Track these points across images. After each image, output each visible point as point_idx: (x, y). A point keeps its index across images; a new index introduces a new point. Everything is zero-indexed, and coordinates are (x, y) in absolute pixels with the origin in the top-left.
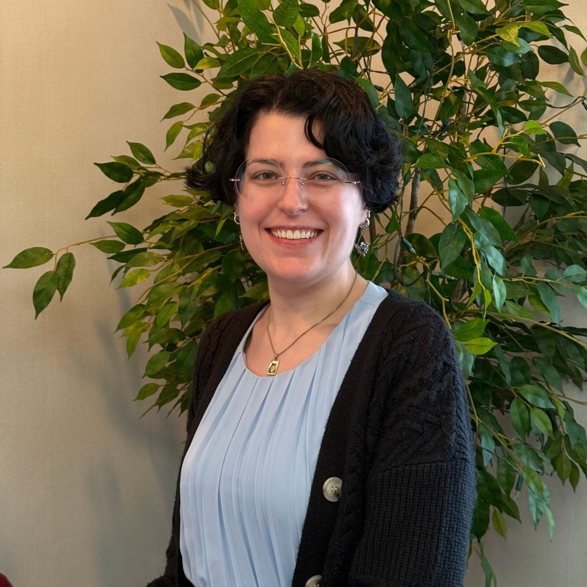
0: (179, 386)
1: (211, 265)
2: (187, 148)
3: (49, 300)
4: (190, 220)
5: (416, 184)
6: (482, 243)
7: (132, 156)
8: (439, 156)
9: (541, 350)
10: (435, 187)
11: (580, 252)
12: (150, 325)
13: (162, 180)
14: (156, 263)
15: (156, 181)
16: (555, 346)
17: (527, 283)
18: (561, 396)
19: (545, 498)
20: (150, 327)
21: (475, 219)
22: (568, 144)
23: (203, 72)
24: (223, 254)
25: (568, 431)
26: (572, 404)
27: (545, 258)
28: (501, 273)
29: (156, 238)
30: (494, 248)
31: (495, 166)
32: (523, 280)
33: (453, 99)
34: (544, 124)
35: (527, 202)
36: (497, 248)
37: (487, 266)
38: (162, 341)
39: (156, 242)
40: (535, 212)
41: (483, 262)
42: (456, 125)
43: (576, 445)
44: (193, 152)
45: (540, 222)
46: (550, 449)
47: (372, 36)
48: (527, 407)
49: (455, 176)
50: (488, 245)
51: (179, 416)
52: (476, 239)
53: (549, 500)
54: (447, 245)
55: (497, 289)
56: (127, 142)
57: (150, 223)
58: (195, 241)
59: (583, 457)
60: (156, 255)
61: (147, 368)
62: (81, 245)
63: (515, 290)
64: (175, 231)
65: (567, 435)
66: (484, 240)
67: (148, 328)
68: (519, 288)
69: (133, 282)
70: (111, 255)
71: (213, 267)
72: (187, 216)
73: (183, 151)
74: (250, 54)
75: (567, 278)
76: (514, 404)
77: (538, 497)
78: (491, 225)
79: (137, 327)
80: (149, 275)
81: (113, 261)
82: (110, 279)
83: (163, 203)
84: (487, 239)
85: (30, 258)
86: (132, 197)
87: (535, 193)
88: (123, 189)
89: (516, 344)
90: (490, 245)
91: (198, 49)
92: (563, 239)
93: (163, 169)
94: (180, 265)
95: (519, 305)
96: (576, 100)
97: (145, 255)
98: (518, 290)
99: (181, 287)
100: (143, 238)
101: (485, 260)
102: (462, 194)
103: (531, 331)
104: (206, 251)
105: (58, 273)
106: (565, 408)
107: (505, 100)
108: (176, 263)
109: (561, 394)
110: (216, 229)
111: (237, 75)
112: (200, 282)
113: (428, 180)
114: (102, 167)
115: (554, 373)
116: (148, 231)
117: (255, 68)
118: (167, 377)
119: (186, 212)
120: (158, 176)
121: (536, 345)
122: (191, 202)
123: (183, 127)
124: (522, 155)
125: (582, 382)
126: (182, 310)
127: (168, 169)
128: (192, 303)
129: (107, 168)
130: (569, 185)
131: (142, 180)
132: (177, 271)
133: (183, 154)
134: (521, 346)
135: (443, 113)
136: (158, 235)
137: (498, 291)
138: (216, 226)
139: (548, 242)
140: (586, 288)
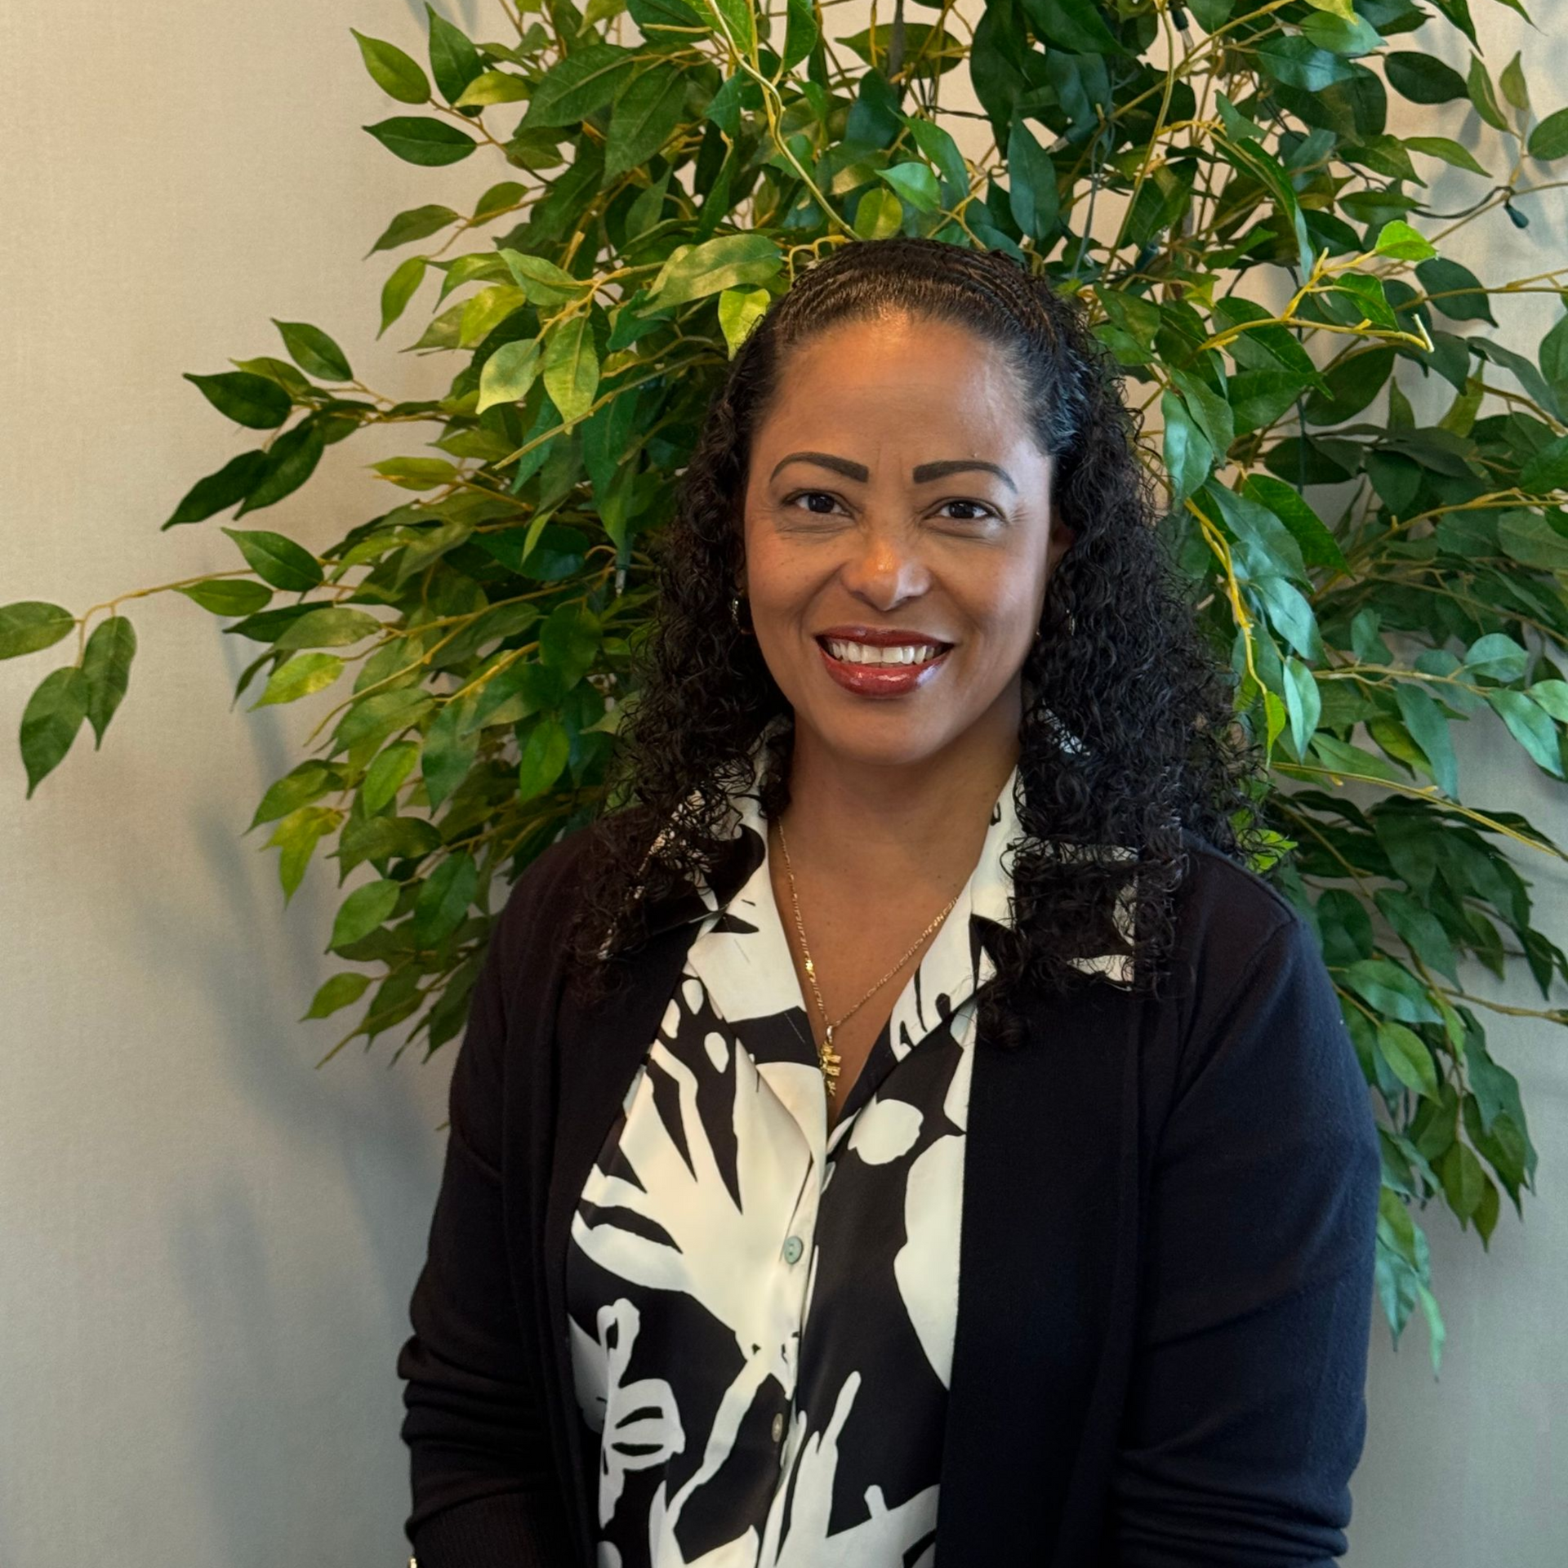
0: (424, 982)
1: (508, 644)
2: (439, 319)
3: (65, 745)
4: (448, 523)
6: (1253, 572)
7: (285, 357)
8: (1134, 332)
9: (1400, 872)
12: (342, 817)
13: (370, 422)
14: (360, 638)
15: (356, 425)
17: (1367, 685)
18: (1451, 993)
19: (1419, 1265)
20: (344, 823)
21: (1232, 506)
22: (1465, 318)
23: (482, 116)
24: (544, 614)
25: (1473, 1084)
26: (1482, 1016)
27: (1402, 628)
28: (1304, 653)
29: (356, 575)
30: (1287, 584)
31: (1284, 364)
32: (1356, 677)
33: (1167, 182)
35: (1360, 471)
36: (1293, 583)
37: (1268, 631)
38: (377, 853)
39: (356, 584)
40: (1381, 498)
41: (1257, 620)
42: (1174, 258)
43: (1496, 1122)
44: (458, 330)
45: (1398, 522)
46: (1426, 1133)
47: (942, 21)
48: (1369, 1021)
50: (1268, 577)
51: (425, 1061)
52: (1237, 559)
53: (1428, 1268)
55: (1297, 695)
56: (274, 321)
57: (340, 538)
58: (463, 583)
59: (1515, 1153)
60: (357, 617)
61: (337, 927)
62: (152, 595)
63: (1336, 704)
64: (408, 554)
65: (1471, 1097)
66: (1258, 562)
67: (339, 823)
68: (1347, 698)
69: (295, 691)
70: (235, 621)
71: (515, 647)
72: (440, 514)
73: (430, 330)
74: (610, 63)
75: (1474, 669)
77: (1402, 1263)
78: (1276, 522)
79: (307, 820)
80: (340, 670)
81: (239, 638)
82: (232, 691)
83: (377, 477)
84: (1267, 561)
85: (11, 633)
86: (288, 468)
87: (1380, 448)
88: (265, 446)
89: (1332, 855)
90: (1273, 576)
91: (466, 49)
92: (1453, 575)
93: (372, 394)
94: (424, 642)
95: (1347, 744)
96: (1490, 196)
97: (330, 617)
98: (1343, 703)
99: (430, 701)
100: (320, 576)
101: (1262, 616)
102: (1198, 433)
103: (1369, 822)
104: (495, 605)
105: (88, 671)
106: (1465, 1026)
107: (1305, 191)
108: (414, 638)
109: (1454, 989)
110: (522, 545)
111: (574, 121)
112: (480, 690)
114: (206, 384)
115: (1430, 931)
116: (336, 558)
117: (623, 102)
118: (389, 956)
119: (440, 504)
120: (361, 411)
121: (1384, 857)
122: (454, 476)
123: (429, 268)
124: (1367, 322)
125: (1502, 958)
126: (431, 765)
127: (388, 395)
128: (460, 744)
129: (219, 390)
130: (1470, 426)
131: (315, 422)
132: (418, 656)
133: (430, 337)
134: (1344, 862)
135: (1142, 222)
136: (360, 567)
137: (1299, 700)
138: (522, 535)
139: (1414, 582)
140: (1529, 696)
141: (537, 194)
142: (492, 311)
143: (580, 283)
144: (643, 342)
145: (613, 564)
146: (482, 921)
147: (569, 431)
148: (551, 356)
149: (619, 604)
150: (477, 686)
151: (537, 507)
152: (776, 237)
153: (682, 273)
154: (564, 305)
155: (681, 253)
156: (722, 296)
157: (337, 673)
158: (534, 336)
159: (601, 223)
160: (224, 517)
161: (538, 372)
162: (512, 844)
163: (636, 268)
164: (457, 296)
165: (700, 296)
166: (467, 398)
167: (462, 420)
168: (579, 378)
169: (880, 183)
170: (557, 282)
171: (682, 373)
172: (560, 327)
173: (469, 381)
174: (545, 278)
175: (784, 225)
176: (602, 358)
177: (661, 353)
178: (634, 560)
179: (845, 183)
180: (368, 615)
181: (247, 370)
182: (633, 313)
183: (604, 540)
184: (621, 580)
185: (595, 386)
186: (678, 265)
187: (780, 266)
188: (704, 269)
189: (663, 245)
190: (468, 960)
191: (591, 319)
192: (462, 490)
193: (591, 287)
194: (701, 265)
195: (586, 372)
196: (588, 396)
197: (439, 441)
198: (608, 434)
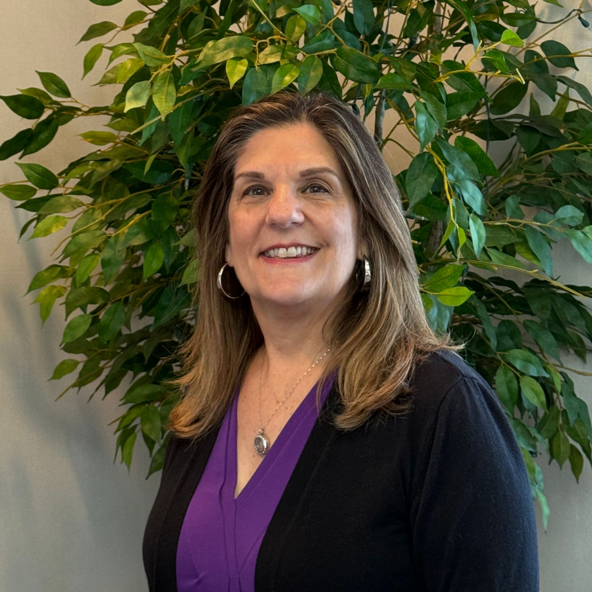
0: (102, 363)
1: (139, 211)
2: (108, 72)
4: (113, 159)
5: (380, 112)
6: (457, 178)
7: (42, 87)
8: (405, 75)
9: (534, 312)
10: (402, 115)
11: (578, 195)
12: (67, 290)
13: (79, 116)
14: (75, 209)
15: (72, 117)
16: (550, 307)
17: (513, 228)
18: (557, 366)
19: (538, 482)
20: (68, 292)
21: (447, 149)
22: (564, 67)
24: (154, 198)
25: (565, 404)
26: (571, 375)
27: (538, 205)
28: (479, 213)
29: (73, 182)
30: (471, 183)
31: (472, 89)
32: (508, 224)
33: (422, 11)
34: (533, 43)
35: (513, 135)
36: (474, 182)
37: (463, 203)
38: (82, 302)
39: (73, 186)
40: (524, 148)
41: (458, 198)
42: (428, 43)
43: (576, 421)
44: (116, 76)
45: (528, 157)
46: (545, 428)
48: (516, 375)
49: (424, 99)
50: (463, 180)
51: (103, 399)
52: (449, 172)
53: (542, 484)
54: (415, 179)
55: (475, 230)
56: (37, 71)
57: (66, 167)
58: (120, 185)
59: (584, 436)
60: (73, 200)
61: (65, 334)
63: (498, 236)
64: (95, 173)
65: (565, 411)
66: (459, 174)
67: (65, 292)
68: (503, 234)
69: (47, 232)
70: (19, 203)
71: (141, 213)
72: (109, 155)
73: (104, 76)
75: (559, 221)
76: (500, 372)
78: (467, 156)
79: (50, 291)
80: (66, 223)
81: (21, 210)
82: (19, 235)
83: (81, 140)
84: (463, 173)
86: (43, 136)
87: (523, 124)
88: (33, 127)
89: (506, 305)
90: (465, 179)
92: (558, 180)
93: (79, 103)
94: (102, 210)
95: (503, 254)
96: (570, 13)
97: (62, 200)
98: (502, 236)
99: (105, 236)
100: (57, 183)
101: (460, 196)
102: (431, 119)
103: (523, 291)
104: (132, 195)
106: (564, 380)
107: (486, 13)
108: (98, 209)
109: (558, 363)
110: (144, 168)
112: (126, 231)
113: (395, 108)
114: (9, 100)
115: (548, 339)
116: (64, 175)
118: (87, 352)
119: (109, 152)
120: (74, 111)
121: (528, 306)
122: (115, 139)
123: (104, 49)
124: (499, 71)
125: (585, 353)
126: (105, 263)
127: (86, 103)
128: (118, 254)
129: (13, 102)
130: (564, 115)
131: (55, 116)
132: (100, 217)
133: (104, 79)
134: (509, 307)
135: (411, 28)
136: (74, 179)
137: (476, 232)
138: (144, 163)
139: (541, 184)
140: (583, 233)
141: (151, 16)
142: (130, 69)
143: (168, 57)
144: (195, 81)
145: (184, 177)
146: (128, 336)
147: (163, 120)
148: (156, 88)
149: (186, 194)
150: (124, 229)
151: (150, 152)
152: (252, 36)
153: (211, 52)
154: (161, 66)
155: (210, 44)
156: (227, 62)
157: (65, 225)
158: (148, 79)
159: (179, 29)
160: (15, 158)
161: (150, 94)
162: (141, 300)
163: (192, 50)
164: (116, 62)
165: (218, 62)
166: (121, 105)
167: (119, 115)
168: (168, 98)
169: (295, 13)
170: (158, 57)
171: (212, 94)
172: (159, 75)
173: (121, 98)
174: (153, 54)
175: (256, 31)
176: (177, 89)
177: (203, 85)
178: (193, 175)
179: (281, 13)
180: (78, 199)
181: (25, 93)
182: (190, 69)
183: (179, 166)
184: (187, 184)
185: (174, 101)
186: (209, 49)
187: (252, 49)
188: (220, 51)
189: (203, 41)
190: (122, 353)
191: (173, 72)
192: (119, 145)
193: (172, 58)
194: (218, 49)
195: (171, 94)
196: (172, 104)
197: (109, 124)
198: (180, 120)
